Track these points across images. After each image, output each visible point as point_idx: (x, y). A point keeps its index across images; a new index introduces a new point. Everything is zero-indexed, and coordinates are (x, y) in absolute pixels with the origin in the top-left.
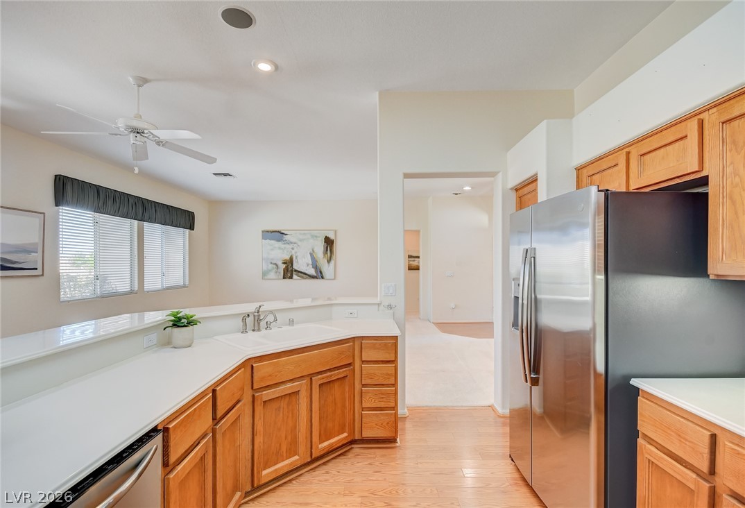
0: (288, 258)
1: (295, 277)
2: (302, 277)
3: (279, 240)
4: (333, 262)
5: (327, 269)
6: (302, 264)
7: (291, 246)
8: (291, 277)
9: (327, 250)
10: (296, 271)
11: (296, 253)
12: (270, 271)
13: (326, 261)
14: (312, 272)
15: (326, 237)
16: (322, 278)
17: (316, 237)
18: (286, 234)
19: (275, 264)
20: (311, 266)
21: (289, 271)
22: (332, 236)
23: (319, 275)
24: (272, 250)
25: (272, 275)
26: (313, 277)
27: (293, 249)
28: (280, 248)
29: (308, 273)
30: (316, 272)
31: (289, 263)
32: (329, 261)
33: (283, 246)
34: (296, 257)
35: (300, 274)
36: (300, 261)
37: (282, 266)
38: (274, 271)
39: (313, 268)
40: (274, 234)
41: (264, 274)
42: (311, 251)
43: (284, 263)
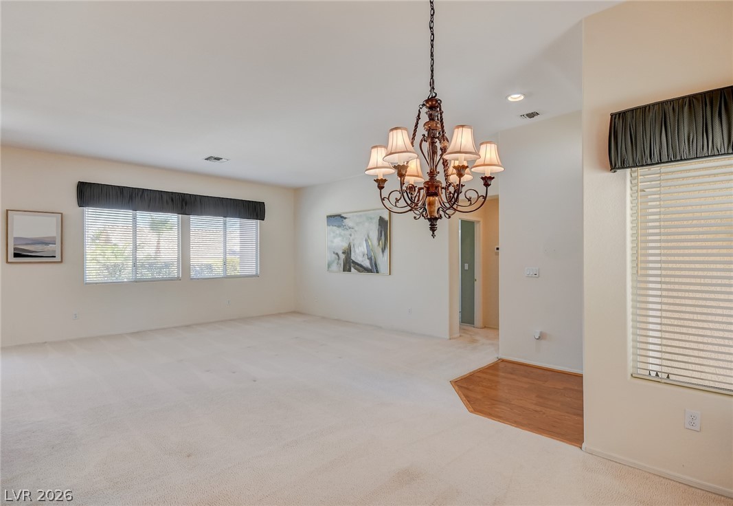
0: (345, 245)
1: (353, 269)
2: (359, 271)
3: (339, 227)
4: (387, 251)
5: (383, 261)
6: (359, 256)
7: (347, 233)
8: (350, 270)
9: (381, 235)
10: (354, 262)
11: (353, 240)
12: (333, 262)
13: (381, 250)
14: (367, 264)
15: (380, 217)
16: (377, 272)
17: (371, 219)
18: (345, 218)
19: (337, 254)
20: (366, 257)
22: (386, 217)
23: (374, 269)
24: (334, 237)
25: (334, 267)
26: (368, 270)
27: (351, 235)
28: (340, 235)
29: (364, 265)
30: (371, 264)
31: (348, 252)
32: (383, 251)
33: (343, 232)
34: (354, 246)
35: (357, 266)
36: (357, 251)
37: (343, 257)
38: (336, 262)
39: (368, 259)
40: (336, 219)
41: (329, 266)
42: (366, 236)
43: (343, 253)
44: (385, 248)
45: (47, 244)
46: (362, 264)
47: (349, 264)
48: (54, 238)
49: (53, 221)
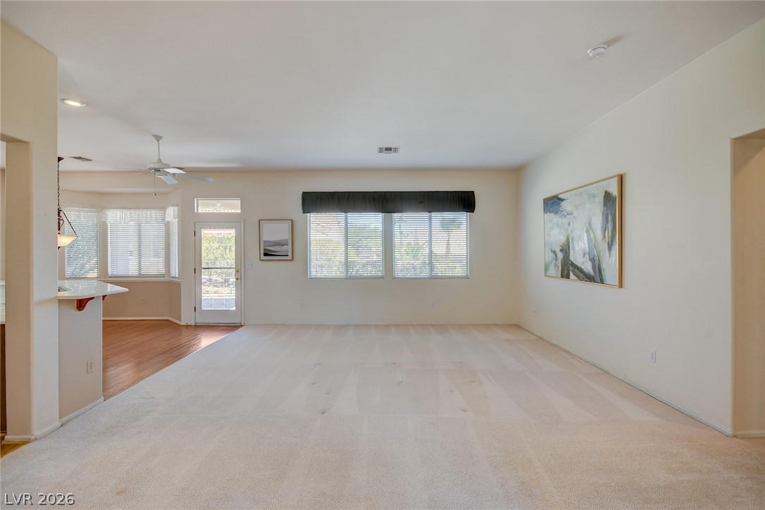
0: (563, 239)
1: (572, 275)
2: (579, 278)
3: (556, 213)
4: (616, 247)
5: (610, 264)
6: (579, 252)
7: (565, 221)
8: (568, 277)
9: (607, 222)
10: (573, 264)
11: (572, 231)
12: (550, 263)
13: (607, 246)
14: (588, 268)
15: (606, 192)
16: (602, 281)
17: (593, 196)
18: (563, 200)
19: (555, 252)
20: (588, 257)
22: (614, 191)
23: (596, 277)
24: (552, 229)
25: (552, 271)
26: (590, 278)
27: (569, 224)
28: (558, 226)
29: (585, 270)
30: (594, 268)
31: (566, 249)
32: (610, 248)
33: (561, 221)
34: (572, 240)
35: (576, 271)
36: (577, 248)
37: (560, 256)
38: (553, 263)
39: (590, 259)
40: (553, 203)
41: (546, 269)
42: (587, 225)
43: (561, 250)
44: (612, 241)
46: (583, 267)
47: (568, 269)
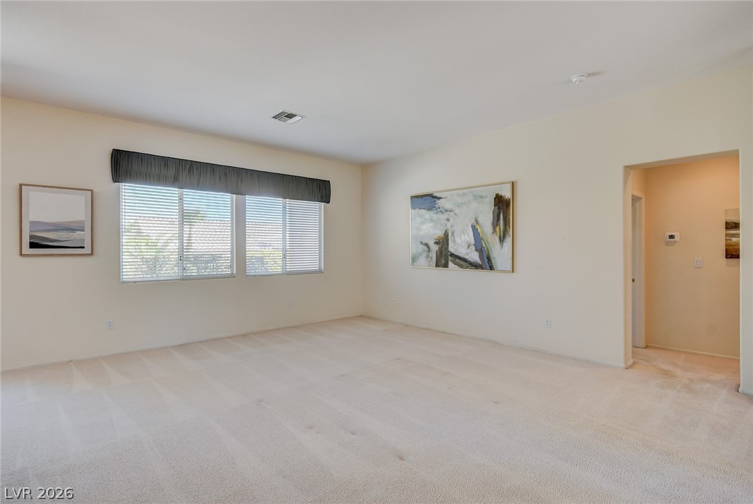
0: (439, 233)
1: (451, 264)
2: (461, 266)
3: (429, 209)
4: (509, 240)
5: (500, 254)
6: (462, 244)
7: (446, 216)
8: (446, 266)
9: (498, 219)
10: (452, 255)
11: (452, 226)
12: (421, 255)
13: (497, 239)
14: (474, 257)
15: (497, 195)
16: (491, 268)
17: (481, 197)
18: (440, 198)
19: (427, 245)
20: (473, 248)
21: (444, 256)
22: (507, 194)
23: (486, 263)
24: (422, 223)
25: (422, 261)
26: (475, 266)
27: (448, 220)
28: (431, 220)
29: (470, 259)
30: (481, 257)
31: (443, 242)
32: (502, 239)
33: (435, 216)
34: (453, 233)
35: (458, 260)
36: (458, 240)
37: (435, 248)
38: (425, 254)
39: (476, 250)
40: (427, 201)
41: (414, 259)
42: (473, 221)
43: (436, 243)
44: (504, 236)
45: (73, 230)
46: (467, 257)
48: (83, 222)
49: (82, 200)
